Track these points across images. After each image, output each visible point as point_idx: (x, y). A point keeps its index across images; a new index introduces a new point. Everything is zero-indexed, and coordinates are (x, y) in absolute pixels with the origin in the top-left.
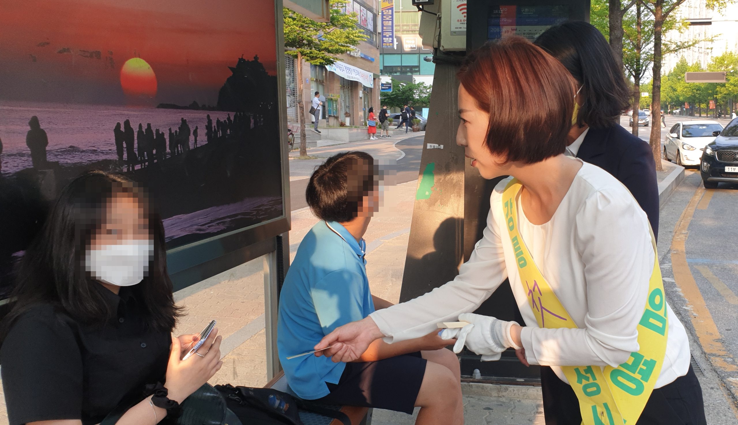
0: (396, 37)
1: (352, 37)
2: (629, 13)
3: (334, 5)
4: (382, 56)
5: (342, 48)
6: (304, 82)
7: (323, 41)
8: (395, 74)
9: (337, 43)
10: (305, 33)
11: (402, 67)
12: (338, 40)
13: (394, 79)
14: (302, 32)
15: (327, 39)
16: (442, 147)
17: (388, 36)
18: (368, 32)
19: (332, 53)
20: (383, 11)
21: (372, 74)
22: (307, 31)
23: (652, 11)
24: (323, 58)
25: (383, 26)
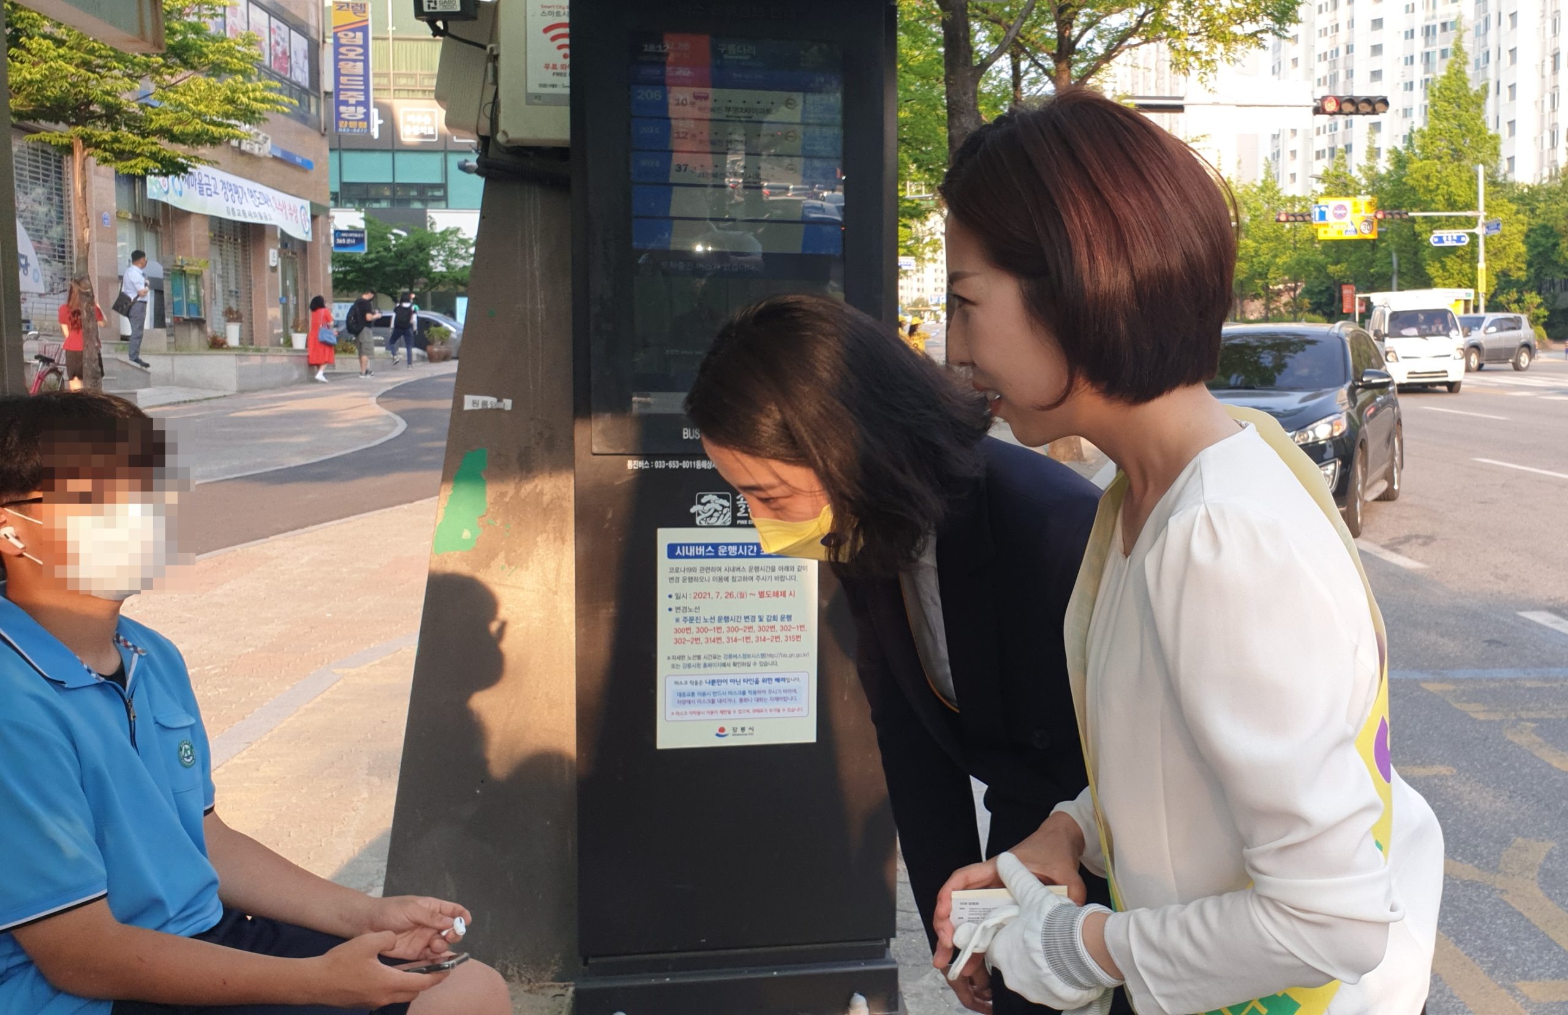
0: (376, 105)
1: (245, 100)
2: (994, 75)
3: (187, 11)
4: (336, 155)
5: (212, 128)
6: (93, 222)
7: (152, 107)
8: (376, 205)
9: (200, 115)
10: (95, 82)
11: (393, 186)
12: (202, 108)
13: (372, 219)
14: (87, 81)
15: (166, 103)
16: (507, 404)
17: (352, 101)
18: (292, 88)
19: (183, 142)
20: (340, 35)
21: (307, 204)
22: (102, 77)
23: (1046, 72)
24: (153, 156)
25: (338, 73)
